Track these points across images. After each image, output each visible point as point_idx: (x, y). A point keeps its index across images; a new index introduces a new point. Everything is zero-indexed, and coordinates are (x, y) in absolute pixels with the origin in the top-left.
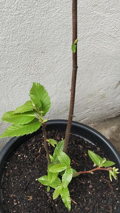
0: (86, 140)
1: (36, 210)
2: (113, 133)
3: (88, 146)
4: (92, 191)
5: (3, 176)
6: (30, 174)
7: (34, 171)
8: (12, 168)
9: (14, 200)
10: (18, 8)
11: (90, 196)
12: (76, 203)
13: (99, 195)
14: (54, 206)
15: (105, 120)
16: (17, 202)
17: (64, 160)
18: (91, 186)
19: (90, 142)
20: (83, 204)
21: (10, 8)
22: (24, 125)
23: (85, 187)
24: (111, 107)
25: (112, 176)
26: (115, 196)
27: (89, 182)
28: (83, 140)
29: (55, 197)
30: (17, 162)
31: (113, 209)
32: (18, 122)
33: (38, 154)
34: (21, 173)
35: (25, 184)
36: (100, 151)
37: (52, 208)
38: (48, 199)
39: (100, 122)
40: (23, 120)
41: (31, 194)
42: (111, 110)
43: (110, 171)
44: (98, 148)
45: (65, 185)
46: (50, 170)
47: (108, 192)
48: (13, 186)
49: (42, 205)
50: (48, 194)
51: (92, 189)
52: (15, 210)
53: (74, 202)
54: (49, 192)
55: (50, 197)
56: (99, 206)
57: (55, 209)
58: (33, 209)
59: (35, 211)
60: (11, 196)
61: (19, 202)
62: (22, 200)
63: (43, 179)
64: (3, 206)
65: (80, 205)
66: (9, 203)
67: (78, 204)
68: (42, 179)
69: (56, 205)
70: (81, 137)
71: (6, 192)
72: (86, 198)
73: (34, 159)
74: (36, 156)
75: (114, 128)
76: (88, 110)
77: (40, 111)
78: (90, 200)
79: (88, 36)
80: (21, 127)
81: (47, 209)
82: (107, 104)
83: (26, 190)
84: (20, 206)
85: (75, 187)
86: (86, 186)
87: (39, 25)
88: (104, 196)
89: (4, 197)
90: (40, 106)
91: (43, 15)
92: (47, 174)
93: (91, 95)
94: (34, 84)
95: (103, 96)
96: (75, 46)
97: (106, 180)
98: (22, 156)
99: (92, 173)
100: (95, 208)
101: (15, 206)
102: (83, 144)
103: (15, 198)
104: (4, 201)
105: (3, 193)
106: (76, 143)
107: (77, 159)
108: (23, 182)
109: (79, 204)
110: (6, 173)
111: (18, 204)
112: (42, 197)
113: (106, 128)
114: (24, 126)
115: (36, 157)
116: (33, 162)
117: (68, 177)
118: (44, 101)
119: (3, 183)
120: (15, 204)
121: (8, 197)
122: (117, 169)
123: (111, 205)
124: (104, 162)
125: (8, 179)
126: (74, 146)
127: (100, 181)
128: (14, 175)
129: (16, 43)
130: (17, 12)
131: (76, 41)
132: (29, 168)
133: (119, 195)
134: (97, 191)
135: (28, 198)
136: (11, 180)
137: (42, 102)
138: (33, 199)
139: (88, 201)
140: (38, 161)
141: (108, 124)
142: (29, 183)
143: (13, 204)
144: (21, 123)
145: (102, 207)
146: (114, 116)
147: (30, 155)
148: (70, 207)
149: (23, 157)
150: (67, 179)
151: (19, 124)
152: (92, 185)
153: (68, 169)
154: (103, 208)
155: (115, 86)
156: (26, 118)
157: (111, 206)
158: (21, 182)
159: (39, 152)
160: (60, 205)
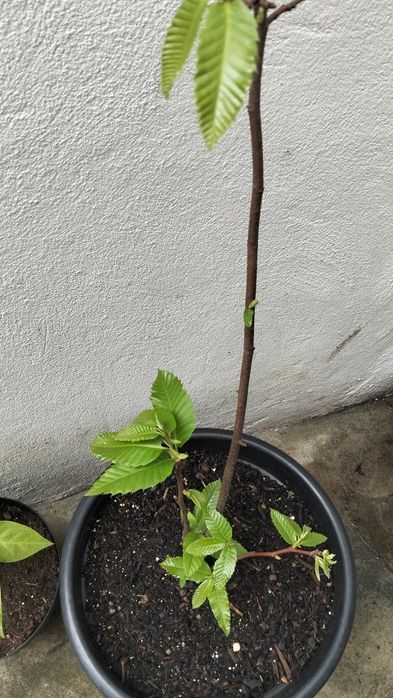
0: (264, 472)
1: (155, 625)
2: (321, 450)
3: (268, 486)
4: (276, 588)
5: (87, 549)
6: (143, 546)
7: (153, 540)
8: (106, 532)
9: (111, 603)
10: (133, 217)
11: (271, 599)
12: (241, 614)
13: (290, 597)
14: (195, 618)
15: (304, 421)
16: (116, 608)
17: (218, 530)
18: (273, 577)
19: (272, 478)
20: (255, 616)
21: (115, 216)
22: (138, 468)
23: (260, 579)
24: (320, 395)
25: (320, 568)
26: (325, 601)
27: (268, 568)
28: (259, 473)
29: (197, 603)
30: (117, 520)
31: (319, 627)
32: (126, 461)
33: (163, 502)
34: (126, 544)
35: (134, 568)
36: (294, 500)
37: (190, 623)
38: (181, 602)
39: (294, 424)
40: (134, 458)
41: (146, 589)
42: (317, 402)
43: (317, 559)
44: (291, 493)
45: (221, 585)
46: (189, 548)
47: (310, 590)
48: (107, 571)
49: (169, 616)
50: (182, 593)
51: (275, 582)
52: (112, 624)
53: (237, 611)
54: (184, 588)
55: (185, 598)
56: (289, 620)
57: (196, 625)
58: (149, 623)
59: (154, 628)
60: (104, 594)
61: (119, 608)
62: (125, 602)
63: (172, 564)
64: (86, 614)
65: (248, 618)
66: (99, 610)
67: (246, 616)
68: (169, 563)
69: (198, 617)
70: (253, 466)
71: (94, 584)
72: (262, 602)
73: (153, 513)
74: (159, 507)
75: (323, 438)
76: (269, 403)
77: (173, 438)
78: (271, 608)
79: (276, 264)
80: (133, 471)
81: (179, 624)
82: (310, 390)
83: (134, 581)
84: (122, 615)
85: (240, 579)
86: (262, 577)
87: (175, 247)
88: (300, 598)
89: (89, 594)
90: (174, 426)
91: (184, 228)
92: (181, 554)
93: (277, 374)
94: (160, 373)
95: (302, 376)
96: (252, 313)
97: (305, 564)
98: (127, 507)
99: (278, 558)
100: (280, 624)
101: (112, 615)
102: (259, 482)
103: (111, 598)
104: (88, 604)
105: (87, 586)
106: (243, 478)
107: (245, 515)
108: (130, 563)
109: (248, 616)
110: (93, 543)
111: (117, 612)
112: (168, 598)
113: (306, 438)
114: (138, 470)
115: (158, 509)
116: (151, 520)
117: (227, 568)
118: (181, 413)
119: (87, 564)
120: (112, 611)
121: (98, 595)
122: (332, 556)
123: (314, 620)
124: (303, 536)
125: (98, 556)
126: (239, 487)
127: (294, 565)
128: (111, 547)
129: (125, 281)
130: (130, 225)
131: (254, 302)
132: (141, 534)
133: (332, 598)
134: (286, 588)
135: (140, 599)
136: (103, 559)
137: (176, 417)
138: (150, 601)
139: (265, 609)
140: (162, 518)
141: (311, 430)
142: (141, 567)
143: (108, 611)
144: (132, 462)
145: (295, 624)
146: (324, 412)
147: (146, 504)
148: (228, 628)
149: (129, 507)
150: (225, 572)
151: (127, 464)
152: (276, 574)
153: (226, 549)
154: (298, 625)
155: (328, 355)
156: (142, 453)
157: (315, 623)
158: (125, 564)
159: (164, 497)
160: (206, 615)
